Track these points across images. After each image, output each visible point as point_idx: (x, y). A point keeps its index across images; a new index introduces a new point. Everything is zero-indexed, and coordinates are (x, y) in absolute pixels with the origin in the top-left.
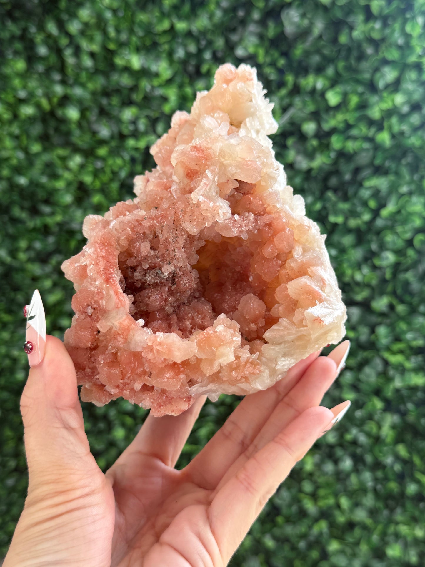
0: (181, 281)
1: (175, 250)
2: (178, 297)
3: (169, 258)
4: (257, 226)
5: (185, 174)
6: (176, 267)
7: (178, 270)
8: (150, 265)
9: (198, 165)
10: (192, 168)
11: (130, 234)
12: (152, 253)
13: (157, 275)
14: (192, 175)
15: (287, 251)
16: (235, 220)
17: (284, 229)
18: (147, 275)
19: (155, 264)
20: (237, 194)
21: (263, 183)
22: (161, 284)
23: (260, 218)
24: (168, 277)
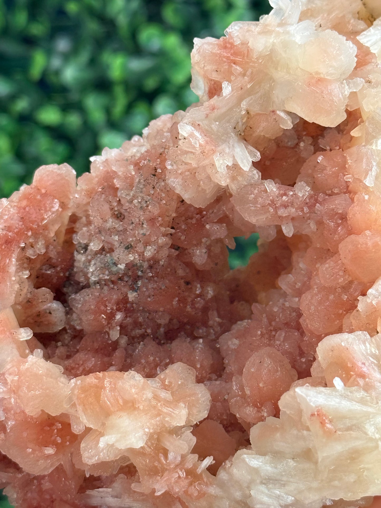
1: (143, 224)
3: (132, 239)
5: (207, 90)
7: (145, 266)
9: (220, 72)
10: (210, 78)
12: (110, 223)
14: (214, 92)
18: (93, 262)
22: (112, 284)
23: (324, 200)
24: (125, 274)
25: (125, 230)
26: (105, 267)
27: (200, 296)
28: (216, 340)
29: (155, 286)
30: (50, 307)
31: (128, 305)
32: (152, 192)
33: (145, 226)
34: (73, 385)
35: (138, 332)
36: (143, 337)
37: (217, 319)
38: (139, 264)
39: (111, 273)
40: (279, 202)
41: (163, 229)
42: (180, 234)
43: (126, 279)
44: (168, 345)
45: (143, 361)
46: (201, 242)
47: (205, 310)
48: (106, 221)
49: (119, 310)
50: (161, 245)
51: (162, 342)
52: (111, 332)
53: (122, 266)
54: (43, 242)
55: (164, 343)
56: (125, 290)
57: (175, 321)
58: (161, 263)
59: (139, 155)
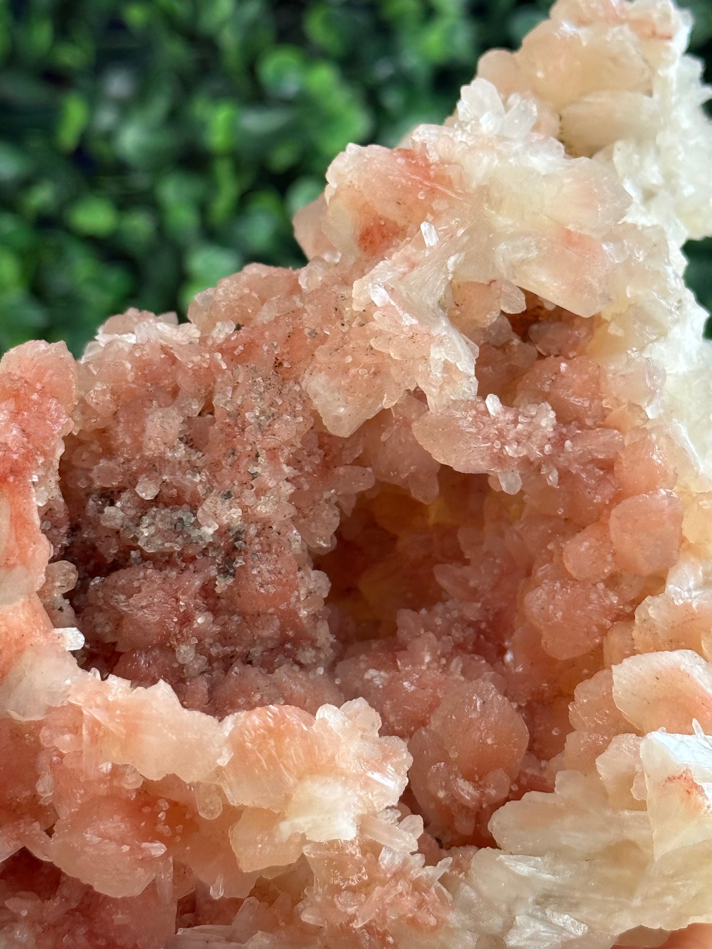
0: (253, 568)
1: (257, 456)
2: (232, 627)
3: (232, 482)
4: (559, 456)
5: (358, 233)
6: (247, 517)
7: (252, 531)
8: (165, 490)
9: (402, 206)
10: (380, 213)
11: (127, 381)
12: (181, 452)
13: (178, 528)
14: (378, 238)
15: (647, 569)
16: (487, 412)
17: (651, 488)
18: (146, 520)
19: (181, 491)
20: (519, 345)
21: (614, 330)
22: (183, 561)
23: (576, 435)
31: (211, 601)
39: (188, 541)
40: (512, 433)
48: (173, 448)
53: (211, 530)
58: (275, 528)
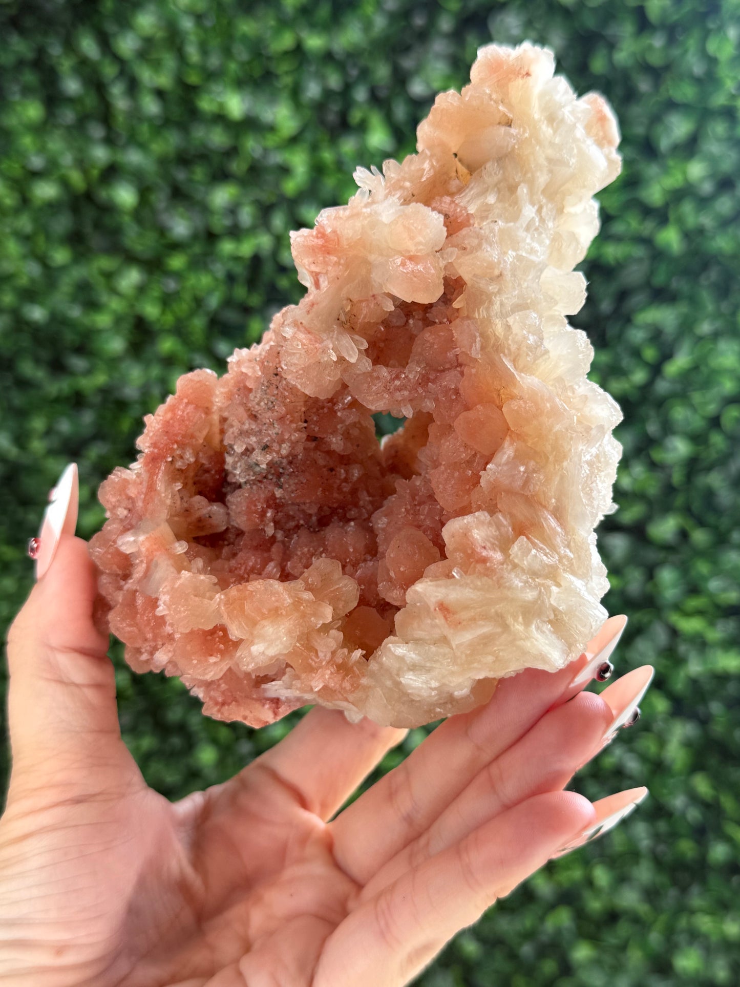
9: (317, 264)
23: (436, 377)
24: (269, 472)
25: (260, 431)
26: (250, 468)
27: (346, 480)
28: (368, 519)
29: (296, 481)
30: (210, 510)
31: (278, 501)
32: (276, 392)
33: (276, 426)
34: (218, 600)
35: (292, 524)
36: (298, 527)
37: (367, 498)
38: (278, 462)
39: (255, 474)
40: (392, 387)
41: (294, 425)
42: (313, 426)
43: (270, 477)
44: (322, 533)
45: (299, 553)
46: (337, 429)
47: (354, 492)
48: (243, 424)
49: (269, 507)
50: (294, 441)
51: (317, 530)
52: (266, 529)
53: (264, 466)
54: (191, 451)
55: (318, 531)
56: (270, 487)
57: (325, 508)
58: (300, 457)
59: (264, 353)
